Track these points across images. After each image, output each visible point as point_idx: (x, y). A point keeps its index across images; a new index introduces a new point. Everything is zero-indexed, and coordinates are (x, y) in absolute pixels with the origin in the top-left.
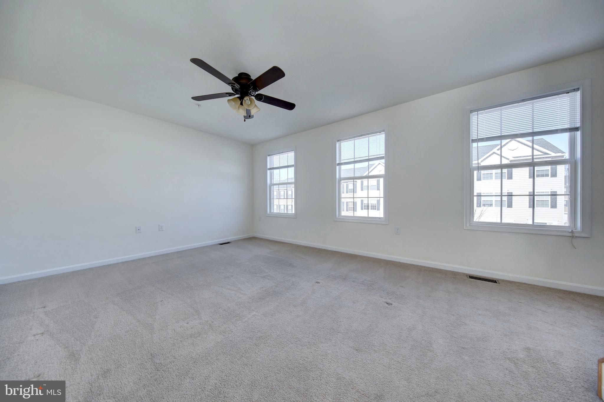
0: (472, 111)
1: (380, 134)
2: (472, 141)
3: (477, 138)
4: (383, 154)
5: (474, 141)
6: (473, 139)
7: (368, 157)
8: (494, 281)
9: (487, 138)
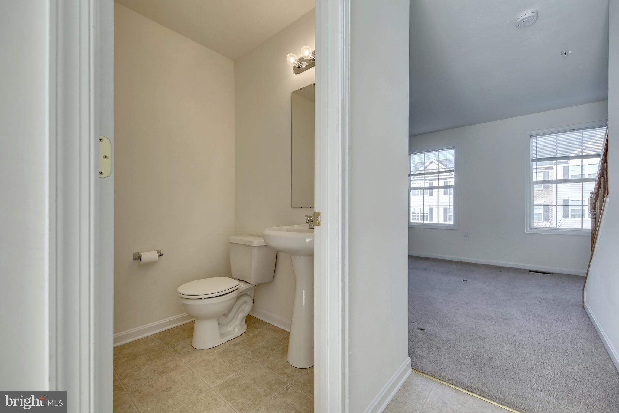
0: (532, 136)
1: (450, 150)
2: (532, 160)
3: (536, 158)
4: (453, 168)
5: (533, 160)
6: (534, 158)
7: (438, 170)
8: (549, 273)
9: (544, 158)
